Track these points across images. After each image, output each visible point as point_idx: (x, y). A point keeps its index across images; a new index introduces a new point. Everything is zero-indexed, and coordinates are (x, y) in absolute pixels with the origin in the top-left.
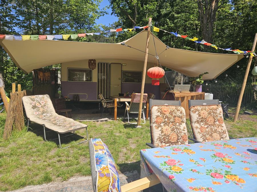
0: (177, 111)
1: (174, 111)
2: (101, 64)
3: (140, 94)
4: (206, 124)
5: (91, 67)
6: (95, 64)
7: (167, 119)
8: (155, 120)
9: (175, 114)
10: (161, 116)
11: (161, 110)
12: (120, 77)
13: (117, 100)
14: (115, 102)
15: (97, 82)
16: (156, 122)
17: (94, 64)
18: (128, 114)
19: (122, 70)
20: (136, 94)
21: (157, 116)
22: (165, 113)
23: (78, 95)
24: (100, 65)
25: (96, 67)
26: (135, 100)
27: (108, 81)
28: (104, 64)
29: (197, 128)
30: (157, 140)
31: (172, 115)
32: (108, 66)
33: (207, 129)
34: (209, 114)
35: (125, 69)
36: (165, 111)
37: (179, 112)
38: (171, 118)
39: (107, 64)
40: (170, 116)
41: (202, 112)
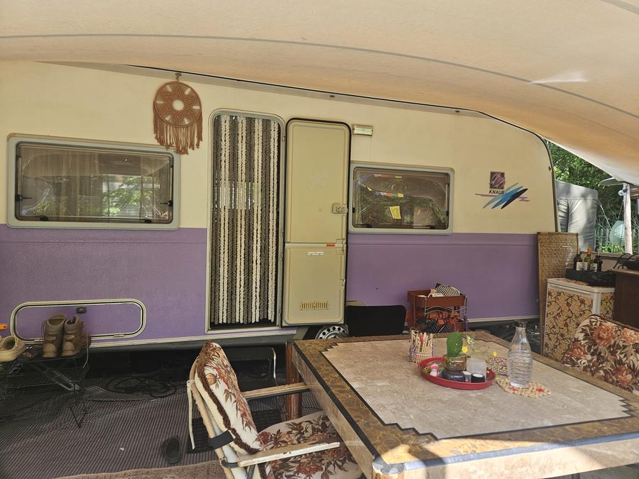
2: (234, 119)
12: (341, 199)
15: (205, 230)
19: (350, 161)
24: (225, 127)
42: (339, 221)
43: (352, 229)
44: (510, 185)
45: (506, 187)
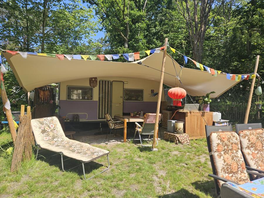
0: (233, 138)
1: (230, 137)
2: (103, 81)
3: (155, 114)
4: (256, 149)
5: (92, 85)
6: (97, 82)
7: (226, 147)
8: (217, 149)
9: (232, 141)
10: (221, 143)
11: (220, 137)
12: (122, 95)
13: (127, 120)
14: (125, 123)
15: (97, 101)
16: (218, 151)
17: (95, 82)
18: (140, 136)
19: (123, 88)
20: (150, 114)
21: (218, 144)
22: (224, 140)
23: (77, 115)
24: (101, 82)
25: (97, 85)
26: (149, 121)
27: (109, 100)
28: (105, 81)
29: (249, 154)
30: (222, 170)
31: (229, 142)
32: (110, 84)
33: (258, 155)
34: (257, 138)
35: (127, 87)
36: (224, 138)
37: (235, 138)
38: (230, 145)
39: (108, 82)
40: (228, 143)
41: (251, 137)
42: (122, 99)
43: (124, 101)
44: (155, 92)
45: (154, 92)
